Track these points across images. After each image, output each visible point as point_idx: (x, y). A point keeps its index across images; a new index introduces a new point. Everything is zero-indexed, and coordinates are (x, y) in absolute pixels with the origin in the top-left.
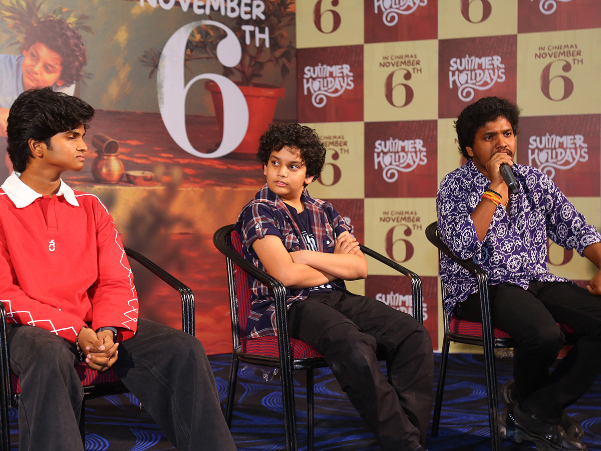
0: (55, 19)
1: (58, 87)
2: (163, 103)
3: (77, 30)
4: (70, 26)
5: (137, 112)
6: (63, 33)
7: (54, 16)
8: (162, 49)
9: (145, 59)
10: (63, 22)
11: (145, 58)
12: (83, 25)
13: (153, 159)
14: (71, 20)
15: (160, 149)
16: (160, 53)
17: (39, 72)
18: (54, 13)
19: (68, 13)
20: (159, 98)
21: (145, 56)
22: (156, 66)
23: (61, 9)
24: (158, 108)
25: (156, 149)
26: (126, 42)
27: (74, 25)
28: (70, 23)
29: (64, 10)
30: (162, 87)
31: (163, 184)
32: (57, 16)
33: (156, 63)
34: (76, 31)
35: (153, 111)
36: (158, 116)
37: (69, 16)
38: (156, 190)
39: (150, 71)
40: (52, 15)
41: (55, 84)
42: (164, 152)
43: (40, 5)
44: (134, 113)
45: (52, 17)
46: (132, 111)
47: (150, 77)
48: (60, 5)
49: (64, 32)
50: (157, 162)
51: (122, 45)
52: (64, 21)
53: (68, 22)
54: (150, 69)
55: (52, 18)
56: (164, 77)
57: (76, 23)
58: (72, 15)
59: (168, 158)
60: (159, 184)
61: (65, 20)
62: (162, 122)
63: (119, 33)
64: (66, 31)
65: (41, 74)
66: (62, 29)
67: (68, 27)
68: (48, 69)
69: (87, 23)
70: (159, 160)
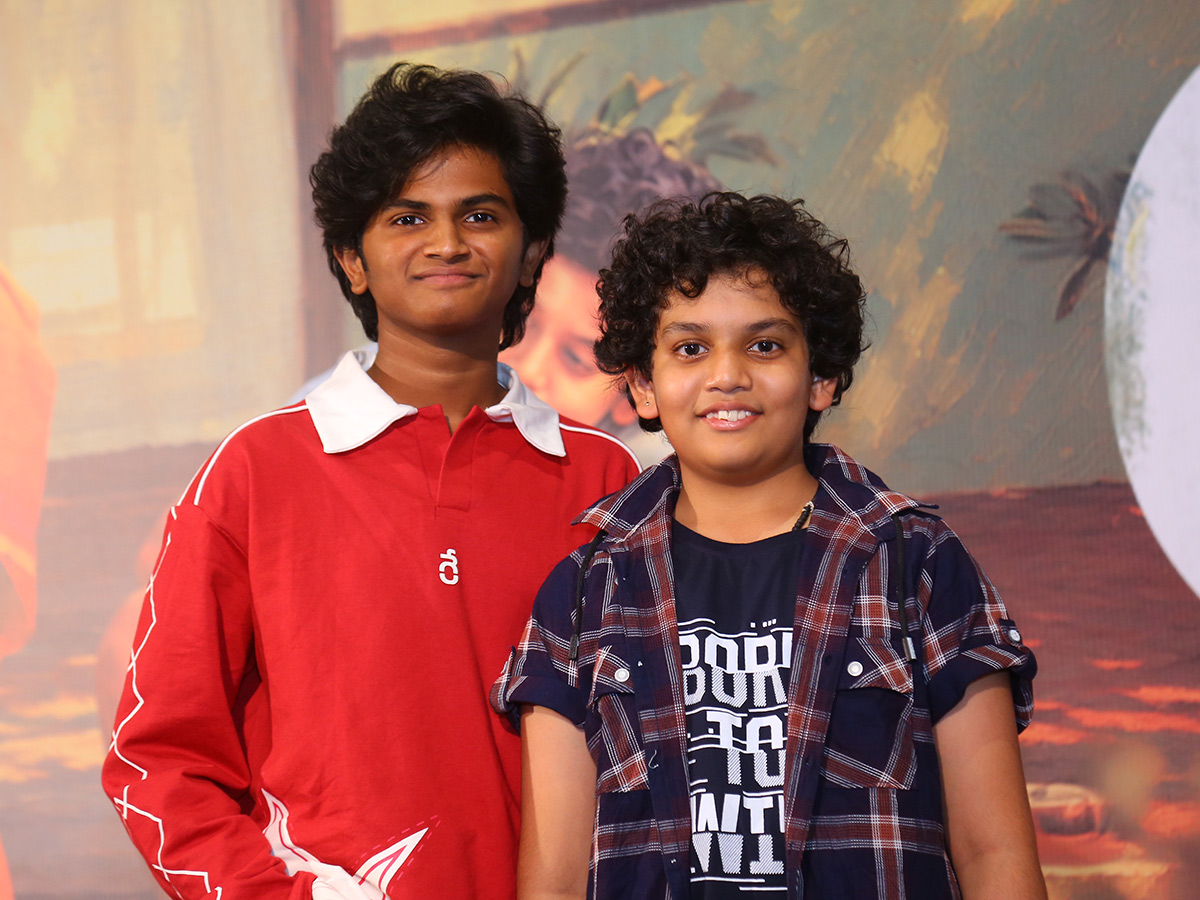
0: (608, 140)
1: (617, 428)
2: (1141, 426)
3: (701, 163)
4: (672, 153)
5: (998, 489)
6: (641, 194)
7: (604, 127)
8: (1133, 159)
9: (1036, 228)
10: (640, 146)
11: (1037, 222)
12: (729, 134)
13: (1090, 718)
14: (676, 128)
15: (1129, 664)
16: (1124, 179)
17: (540, 381)
18: (603, 113)
19: (663, 101)
20: (1117, 404)
21: (1035, 213)
22: (1098, 248)
23: (631, 89)
24: (1113, 455)
25: (1109, 664)
26: (932, 169)
27: (690, 145)
28: (669, 143)
29: (644, 93)
30: (1133, 345)
31: (1156, 848)
32: (614, 125)
33: (1097, 233)
34: (696, 172)
35: (1085, 476)
36: (1118, 496)
37: (666, 112)
38: (1116, 878)
39: (1068, 277)
40: (593, 123)
41: (608, 417)
42: (1156, 677)
43: (547, 95)
44: (984, 497)
45: (595, 132)
46: (970, 488)
47: (1065, 308)
48: (629, 75)
49: (645, 185)
50: (1118, 731)
51: (912, 186)
52: (644, 137)
53: (660, 137)
54: (1065, 268)
55: (593, 141)
56: (1143, 296)
57: (701, 134)
58: (678, 105)
59: (1180, 708)
60: (1131, 848)
61: (649, 133)
62: (1140, 525)
63: (899, 129)
64: (652, 179)
65: (549, 386)
66: (636, 174)
67: (663, 162)
68: (576, 359)
69: (747, 123)
70: (1128, 721)
